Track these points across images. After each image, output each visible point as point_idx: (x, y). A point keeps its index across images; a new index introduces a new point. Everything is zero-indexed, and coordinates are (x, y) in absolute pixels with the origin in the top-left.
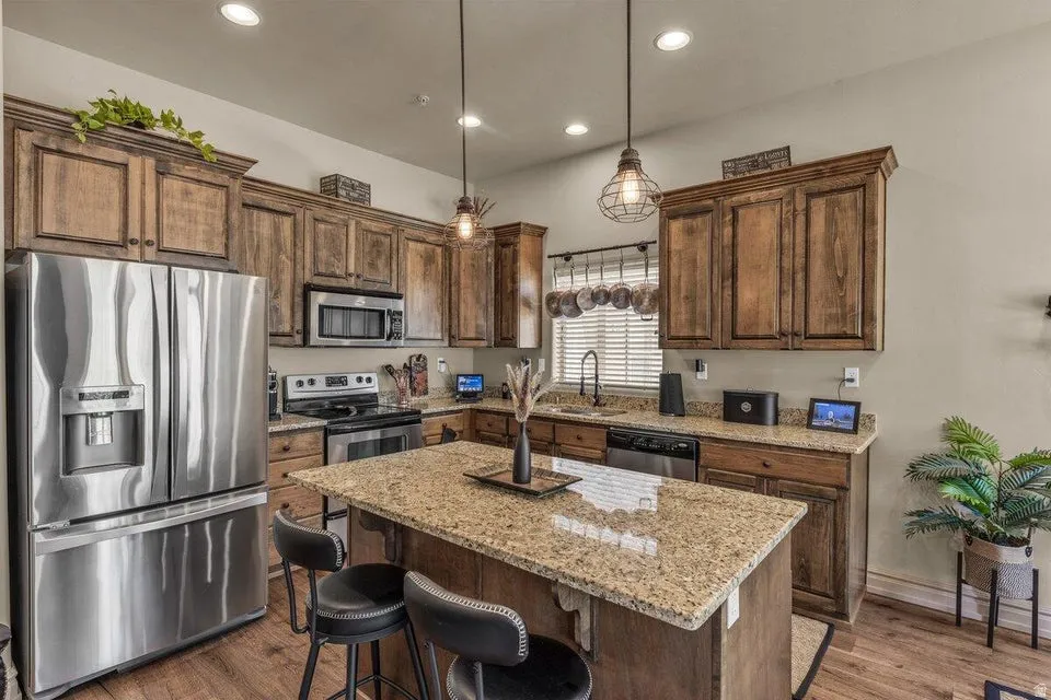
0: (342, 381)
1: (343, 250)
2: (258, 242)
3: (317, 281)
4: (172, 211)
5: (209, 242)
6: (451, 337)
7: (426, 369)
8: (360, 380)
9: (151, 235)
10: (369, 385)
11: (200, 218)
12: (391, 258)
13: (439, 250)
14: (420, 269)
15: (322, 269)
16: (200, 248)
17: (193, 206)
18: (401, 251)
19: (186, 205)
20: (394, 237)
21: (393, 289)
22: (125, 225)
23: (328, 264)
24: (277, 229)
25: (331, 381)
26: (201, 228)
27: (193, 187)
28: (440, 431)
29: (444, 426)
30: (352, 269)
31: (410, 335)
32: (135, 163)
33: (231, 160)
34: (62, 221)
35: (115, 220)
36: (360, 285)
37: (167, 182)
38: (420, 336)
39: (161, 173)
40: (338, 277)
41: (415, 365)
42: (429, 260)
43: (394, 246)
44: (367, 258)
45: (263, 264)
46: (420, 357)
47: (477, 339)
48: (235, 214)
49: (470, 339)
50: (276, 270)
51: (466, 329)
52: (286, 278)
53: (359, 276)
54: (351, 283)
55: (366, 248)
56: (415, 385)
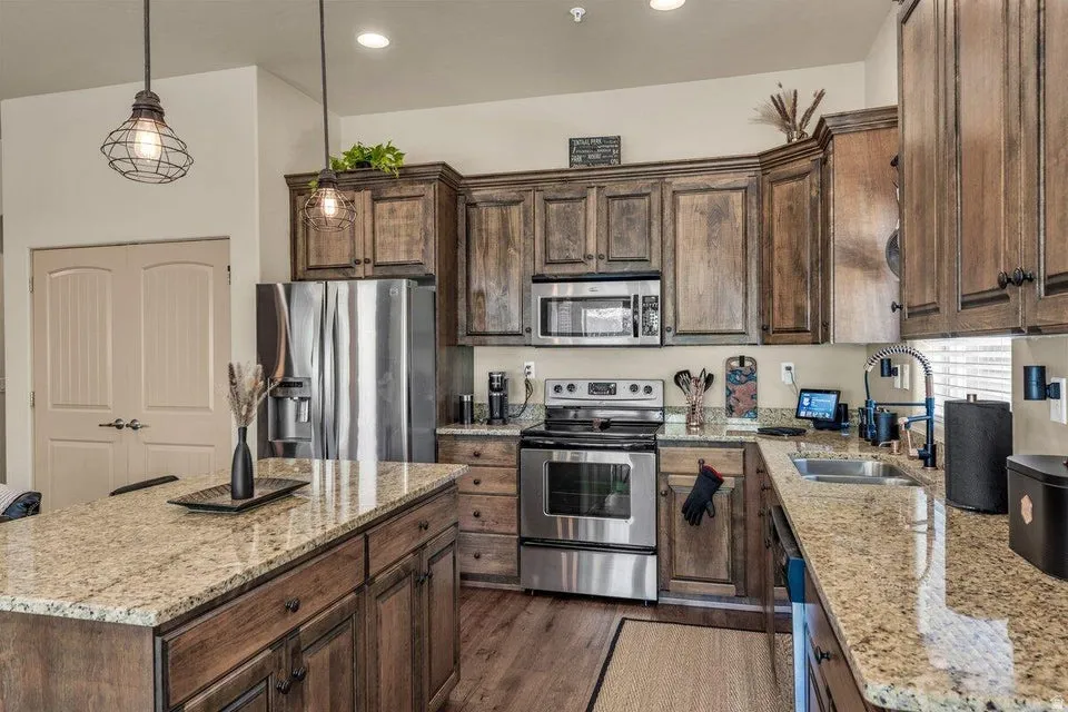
0: (609, 389)
1: (581, 228)
2: (487, 239)
3: (549, 271)
4: (383, 230)
5: (409, 252)
6: (764, 329)
7: (755, 379)
8: (634, 388)
9: (369, 256)
10: (648, 396)
11: (403, 232)
12: (650, 224)
13: (737, 197)
14: (700, 232)
15: (554, 256)
16: (403, 258)
17: (396, 222)
18: (667, 211)
19: (392, 223)
20: (656, 196)
21: (655, 265)
22: (353, 250)
23: (560, 249)
24: (504, 221)
25: (595, 388)
26: (403, 239)
27: (396, 204)
28: (696, 469)
29: (701, 462)
30: (592, 250)
31: (682, 327)
32: (358, 196)
33: (423, 170)
34: (319, 255)
35: (347, 248)
36: (604, 267)
37: (379, 206)
38: (703, 328)
39: (376, 199)
40: (574, 262)
41: (734, 372)
42: (717, 215)
43: (656, 208)
44: (615, 233)
45: (492, 262)
46: (742, 360)
47: (797, 331)
48: (430, 221)
49: (788, 331)
50: (504, 265)
51: (782, 315)
52: (515, 273)
53: (600, 257)
54: (592, 267)
55: (613, 220)
56: (732, 403)
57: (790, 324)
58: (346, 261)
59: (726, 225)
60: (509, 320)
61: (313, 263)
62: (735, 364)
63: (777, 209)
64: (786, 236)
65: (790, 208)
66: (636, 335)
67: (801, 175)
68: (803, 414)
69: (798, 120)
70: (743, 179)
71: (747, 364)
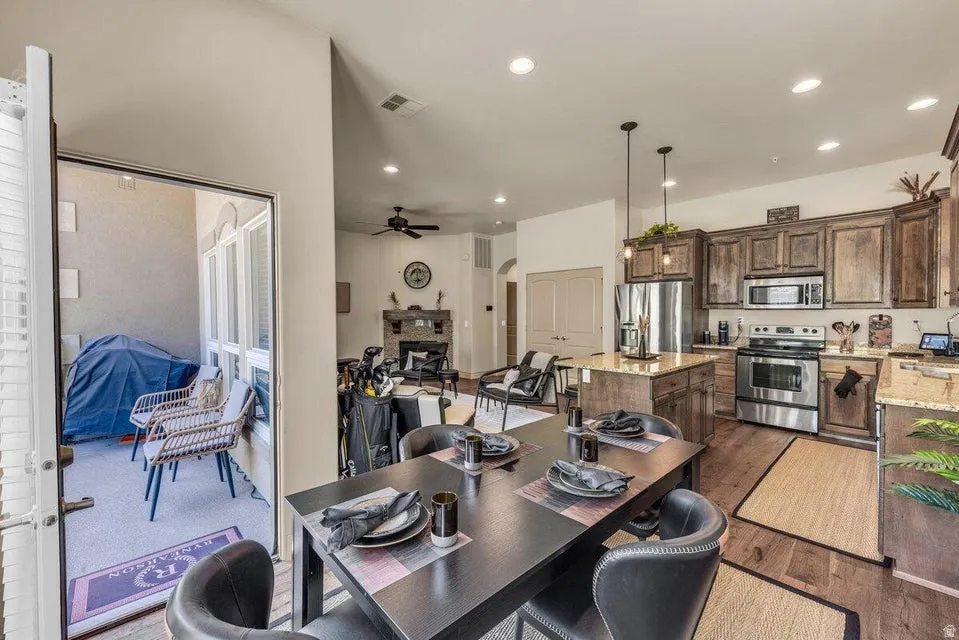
0: (788, 330)
1: (773, 252)
2: (719, 259)
3: (754, 273)
5: (680, 269)
6: (895, 300)
7: (891, 327)
8: (805, 330)
9: (661, 271)
10: (815, 334)
11: (677, 260)
12: (817, 248)
13: (877, 231)
14: (851, 250)
15: (757, 266)
17: (674, 256)
18: (829, 241)
20: (821, 233)
21: (820, 268)
22: (653, 269)
23: (761, 263)
24: (729, 252)
25: (779, 330)
26: (678, 263)
27: (675, 248)
28: (844, 370)
29: (848, 367)
30: (780, 262)
31: (837, 299)
32: (656, 247)
33: (688, 233)
35: (650, 268)
36: (787, 270)
38: (851, 300)
39: (665, 247)
40: (769, 269)
41: (874, 323)
42: (863, 241)
43: (821, 239)
44: (794, 253)
45: (721, 270)
46: (881, 317)
47: (917, 301)
48: (691, 254)
49: (912, 301)
50: (728, 271)
51: (907, 293)
52: (734, 275)
53: (785, 266)
54: (780, 270)
55: (793, 247)
56: (873, 339)
57: (913, 297)
58: (650, 274)
59: (869, 245)
60: (730, 297)
61: (634, 275)
62: (877, 319)
63: (905, 236)
64: (911, 251)
65: (915, 235)
66: (807, 303)
67: (923, 218)
68: (924, 346)
69: (920, 188)
70: (881, 221)
71: (885, 319)
